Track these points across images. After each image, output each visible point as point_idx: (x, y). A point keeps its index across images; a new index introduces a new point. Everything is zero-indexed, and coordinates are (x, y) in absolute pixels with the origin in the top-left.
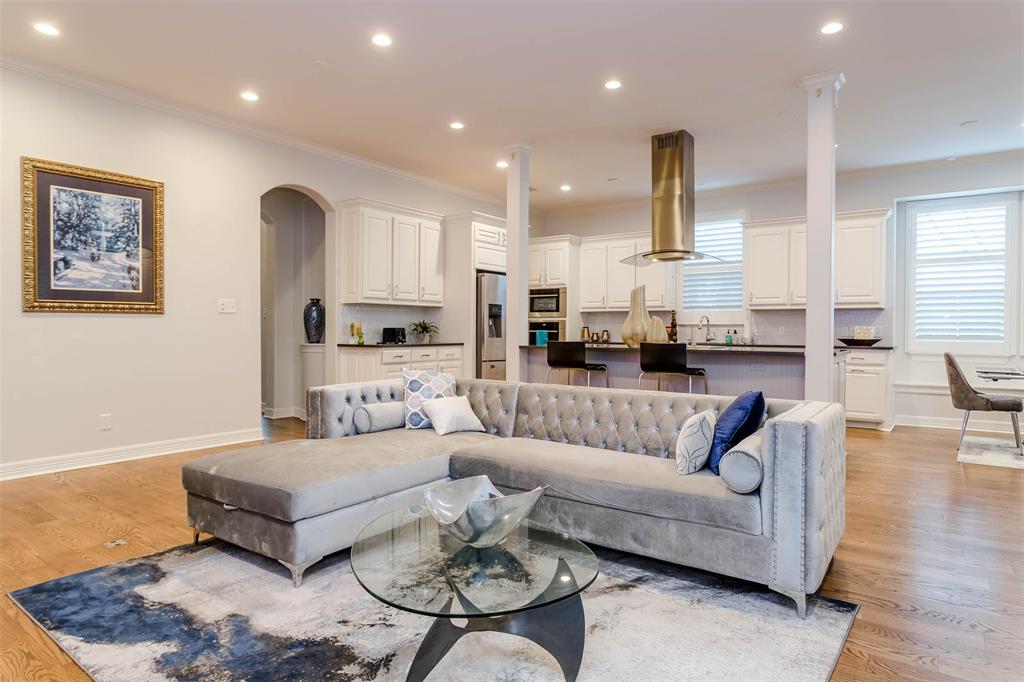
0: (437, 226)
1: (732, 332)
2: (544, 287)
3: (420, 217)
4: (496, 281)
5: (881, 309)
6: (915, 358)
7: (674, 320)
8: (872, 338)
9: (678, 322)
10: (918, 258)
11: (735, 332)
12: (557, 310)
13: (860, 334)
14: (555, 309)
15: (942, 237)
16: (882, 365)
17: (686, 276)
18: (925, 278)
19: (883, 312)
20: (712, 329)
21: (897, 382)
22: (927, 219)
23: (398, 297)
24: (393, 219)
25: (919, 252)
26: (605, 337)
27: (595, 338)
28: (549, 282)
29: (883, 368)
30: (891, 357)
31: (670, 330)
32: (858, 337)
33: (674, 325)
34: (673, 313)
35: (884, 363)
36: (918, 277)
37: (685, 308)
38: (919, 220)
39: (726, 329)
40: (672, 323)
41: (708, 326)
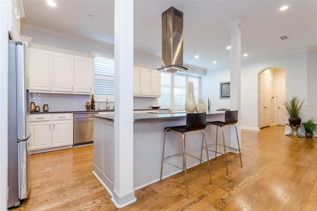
17: (95, 79)
34: (93, 96)
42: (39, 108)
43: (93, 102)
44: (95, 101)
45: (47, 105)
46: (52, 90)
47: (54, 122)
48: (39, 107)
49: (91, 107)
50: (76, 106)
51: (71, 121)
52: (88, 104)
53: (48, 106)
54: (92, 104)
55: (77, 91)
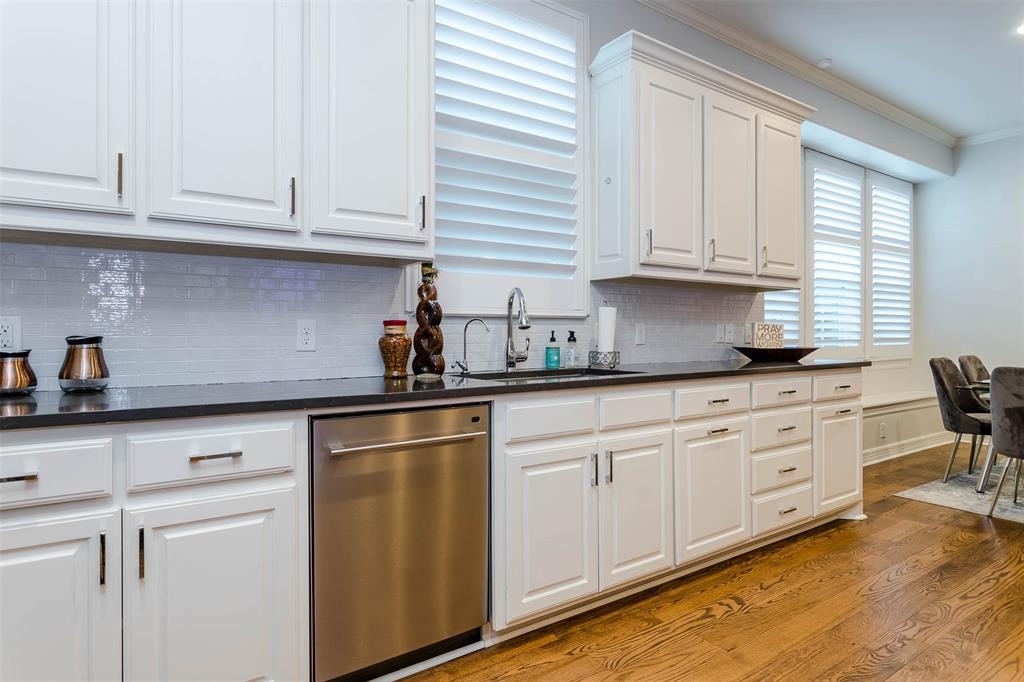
1: (564, 337)
11: (571, 337)
13: (763, 337)
32: (761, 342)
42: (25, 366)
43: (430, 314)
44: (445, 311)
45: (97, 340)
46: (127, 206)
47: (142, 510)
48: (25, 355)
49: (413, 354)
50: (311, 346)
51: (287, 485)
52: (396, 330)
53: (98, 353)
54: (422, 334)
55: (323, 225)
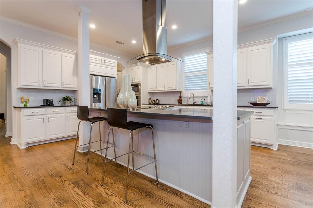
0: (74, 56)
1: (203, 100)
2: (134, 83)
3: (61, 51)
4: (110, 80)
5: (270, 88)
6: (287, 111)
7: (181, 95)
8: (266, 102)
9: (182, 96)
10: (289, 64)
11: (204, 100)
12: (138, 92)
13: (259, 100)
14: (137, 91)
15: (302, 53)
16: (272, 116)
17: (185, 77)
18: (293, 73)
19: (272, 90)
20: (196, 99)
21: (279, 123)
22: (293, 45)
23: (45, 85)
24: (42, 51)
25: (289, 61)
26: (157, 102)
27: (154, 102)
28: (136, 81)
29: (273, 118)
30: (276, 112)
31: (179, 99)
32: (259, 101)
33: (180, 97)
34: (180, 92)
35: (273, 115)
36: (289, 73)
37: (185, 90)
38: (289, 46)
39: (201, 99)
40: (180, 96)
41: (194, 97)
55: (168, 89)
